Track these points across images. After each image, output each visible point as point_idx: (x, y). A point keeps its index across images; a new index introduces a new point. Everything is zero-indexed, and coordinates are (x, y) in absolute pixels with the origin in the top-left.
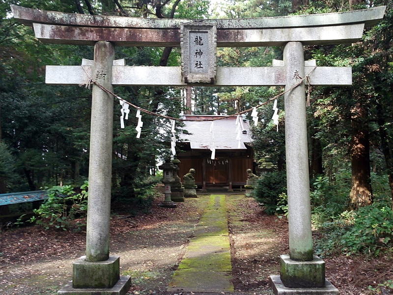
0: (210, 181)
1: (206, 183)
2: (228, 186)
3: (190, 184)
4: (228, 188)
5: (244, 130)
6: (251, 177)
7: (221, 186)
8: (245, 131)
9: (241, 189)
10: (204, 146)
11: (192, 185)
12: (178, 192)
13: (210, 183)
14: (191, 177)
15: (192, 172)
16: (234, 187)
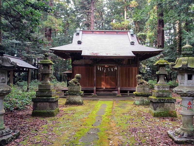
0: (101, 86)
1: (96, 88)
2: (117, 90)
3: (75, 90)
4: (116, 92)
5: (131, 41)
6: (141, 83)
7: (111, 91)
8: (133, 42)
9: (128, 94)
10: (94, 53)
11: (78, 91)
12: (48, 103)
13: (101, 88)
14: (76, 83)
15: (78, 78)
16: (122, 92)
